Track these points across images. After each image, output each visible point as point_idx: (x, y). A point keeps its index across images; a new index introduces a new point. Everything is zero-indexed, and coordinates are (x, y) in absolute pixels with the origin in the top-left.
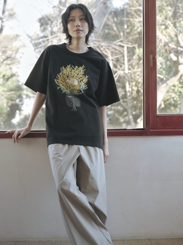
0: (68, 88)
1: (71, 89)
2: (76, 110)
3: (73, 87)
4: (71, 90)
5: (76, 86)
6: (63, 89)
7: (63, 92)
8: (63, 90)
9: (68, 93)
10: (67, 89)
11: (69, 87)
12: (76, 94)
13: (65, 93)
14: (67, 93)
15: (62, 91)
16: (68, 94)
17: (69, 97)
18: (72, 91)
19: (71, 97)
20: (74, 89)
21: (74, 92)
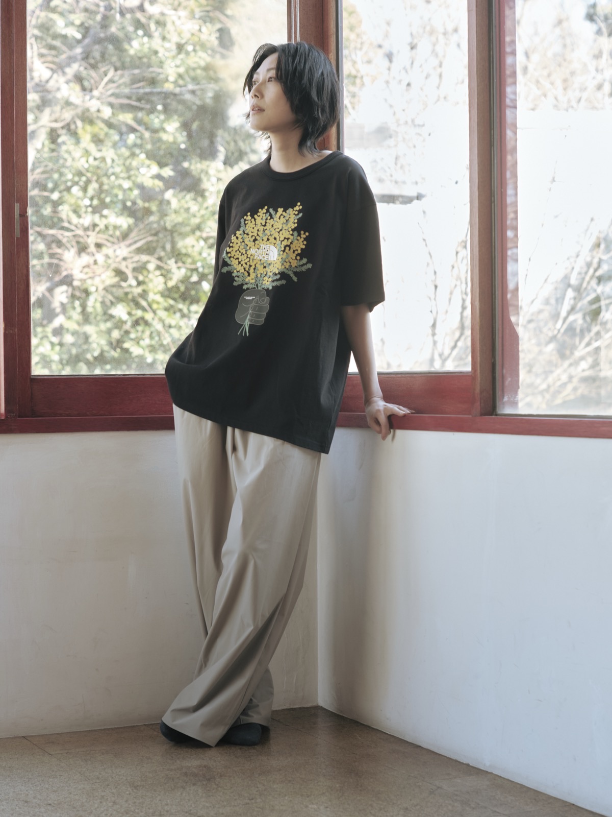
0: (252, 270)
1: (258, 272)
2: (248, 334)
3: (265, 267)
4: (259, 275)
5: (272, 265)
6: (239, 274)
7: (235, 284)
8: (236, 279)
9: (249, 286)
10: (249, 275)
11: (254, 269)
12: (268, 287)
13: (242, 285)
14: (245, 287)
15: (233, 279)
16: (248, 289)
17: (247, 298)
18: (261, 279)
20: (266, 275)
21: (264, 283)
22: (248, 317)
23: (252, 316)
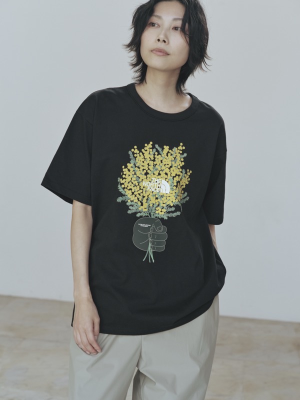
0: (144, 201)
1: (150, 202)
2: (153, 261)
3: (157, 198)
4: (151, 205)
5: (165, 198)
6: (133, 203)
7: (129, 212)
8: (130, 207)
9: (142, 214)
10: (142, 205)
11: (147, 199)
12: (162, 216)
13: (136, 213)
14: (138, 215)
15: (127, 208)
16: (141, 217)
17: (142, 225)
18: (154, 208)
19: (146, 226)
20: (158, 205)
21: (157, 212)
22: (150, 245)
23: (153, 244)
